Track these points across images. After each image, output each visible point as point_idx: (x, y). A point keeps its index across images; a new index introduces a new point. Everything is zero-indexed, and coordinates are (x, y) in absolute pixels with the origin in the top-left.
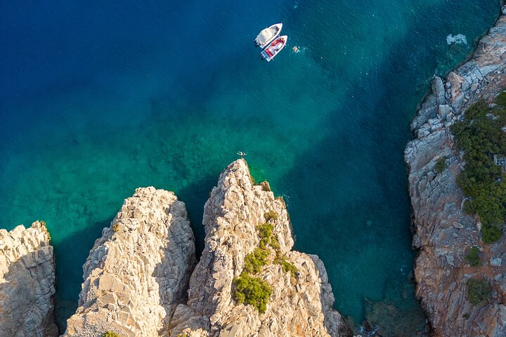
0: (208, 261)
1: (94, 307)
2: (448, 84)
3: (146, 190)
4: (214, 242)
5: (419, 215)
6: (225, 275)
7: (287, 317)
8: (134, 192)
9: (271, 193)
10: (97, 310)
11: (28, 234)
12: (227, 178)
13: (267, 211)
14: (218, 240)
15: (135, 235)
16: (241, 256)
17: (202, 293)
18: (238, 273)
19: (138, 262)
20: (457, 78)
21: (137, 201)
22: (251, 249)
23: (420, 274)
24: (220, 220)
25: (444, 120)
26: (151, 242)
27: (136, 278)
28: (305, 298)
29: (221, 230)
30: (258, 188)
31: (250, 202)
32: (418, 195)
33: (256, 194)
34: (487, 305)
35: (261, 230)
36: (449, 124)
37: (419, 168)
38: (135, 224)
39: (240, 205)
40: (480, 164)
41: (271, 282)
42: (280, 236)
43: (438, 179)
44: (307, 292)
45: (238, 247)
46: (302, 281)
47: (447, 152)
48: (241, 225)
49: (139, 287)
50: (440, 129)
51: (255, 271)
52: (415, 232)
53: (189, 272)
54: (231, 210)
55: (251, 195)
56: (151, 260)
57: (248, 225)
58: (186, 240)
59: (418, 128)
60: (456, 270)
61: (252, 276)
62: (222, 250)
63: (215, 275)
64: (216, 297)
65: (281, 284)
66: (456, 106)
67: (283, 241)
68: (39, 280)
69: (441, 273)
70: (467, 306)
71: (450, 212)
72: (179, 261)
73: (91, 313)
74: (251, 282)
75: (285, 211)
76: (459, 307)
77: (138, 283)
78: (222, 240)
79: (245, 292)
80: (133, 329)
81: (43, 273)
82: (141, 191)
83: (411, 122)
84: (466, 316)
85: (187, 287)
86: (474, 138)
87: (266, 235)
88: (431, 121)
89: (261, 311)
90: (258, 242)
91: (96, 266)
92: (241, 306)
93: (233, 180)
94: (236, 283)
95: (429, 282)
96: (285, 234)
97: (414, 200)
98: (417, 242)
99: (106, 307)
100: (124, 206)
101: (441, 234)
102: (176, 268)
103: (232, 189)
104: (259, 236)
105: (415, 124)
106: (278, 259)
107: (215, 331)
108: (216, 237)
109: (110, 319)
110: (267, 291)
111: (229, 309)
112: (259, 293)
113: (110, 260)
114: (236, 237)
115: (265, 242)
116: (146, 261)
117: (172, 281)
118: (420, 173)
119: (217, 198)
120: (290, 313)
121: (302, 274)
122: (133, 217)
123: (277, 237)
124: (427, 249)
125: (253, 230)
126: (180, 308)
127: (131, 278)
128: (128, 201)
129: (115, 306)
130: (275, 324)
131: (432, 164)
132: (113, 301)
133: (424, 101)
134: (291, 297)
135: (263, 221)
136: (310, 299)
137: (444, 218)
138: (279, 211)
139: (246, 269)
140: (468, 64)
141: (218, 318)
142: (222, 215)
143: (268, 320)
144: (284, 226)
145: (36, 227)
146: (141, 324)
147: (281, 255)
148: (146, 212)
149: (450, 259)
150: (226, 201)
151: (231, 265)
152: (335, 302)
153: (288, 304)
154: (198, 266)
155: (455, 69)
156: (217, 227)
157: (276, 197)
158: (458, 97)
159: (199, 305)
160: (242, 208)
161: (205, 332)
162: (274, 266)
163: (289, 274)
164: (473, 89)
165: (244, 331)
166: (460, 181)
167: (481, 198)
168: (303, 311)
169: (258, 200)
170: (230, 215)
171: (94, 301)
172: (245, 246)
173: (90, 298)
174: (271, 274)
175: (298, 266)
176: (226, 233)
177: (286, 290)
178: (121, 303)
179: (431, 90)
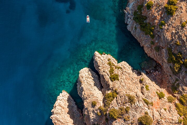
0: (102, 77)
1: (87, 99)
2: (127, 10)
3: (81, 71)
4: (101, 73)
5: (138, 40)
6: (107, 78)
7: (124, 78)
8: (79, 73)
9: (106, 55)
10: (88, 99)
11: (63, 94)
12: (95, 58)
13: (108, 59)
14: (102, 72)
15: (85, 81)
16: (108, 72)
17: (105, 84)
18: (110, 76)
19: (89, 86)
20: (128, 8)
21: (81, 74)
22: (109, 69)
23: (146, 52)
24: (100, 68)
25: (131, 18)
26: (89, 80)
27: (91, 89)
28: (126, 72)
29: (101, 70)
30: (103, 55)
31: (103, 60)
32: (135, 36)
33: (103, 57)
34: (161, 51)
35: (109, 64)
36: (132, 19)
37: (132, 31)
38: (84, 79)
39: (101, 62)
40: (142, 24)
41: (117, 73)
42: (113, 62)
43: (137, 31)
44: (126, 71)
45: (106, 71)
46: (123, 69)
47: (135, 25)
48: (104, 66)
49: (93, 90)
50: (131, 21)
51: (113, 73)
52: (140, 44)
53: (100, 81)
54: (100, 64)
55: (102, 58)
56: (91, 84)
57: (105, 65)
58: (95, 76)
59: (127, 23)
60: (151, 47)
61: (113, 74)
62: (104, 73)
63: (105, 79)
64: (108, 83)
65: (119, 72)
66: (131, 14)
67: (115, 63)
68: (71, 102)
69: (149, 49)
70: (157, 53)
71: (143, 36)
72: (97, 81)
73: (87, 100)
74: (113, 76)
75: (111, 56)
76: (156, 54)
77: (92, 90)
78: (102, 71)
79: (113, 78)
80: (97, 98)
81: (71, 100)
82: (80, 72)
83: (125, 22)
84: (159, 55)
85: (101, 85)
86: (138, 19)
87: (110, 64)
88: (128, 20)
89: (119, 80)
90: (110, 67)
91: (82, 91)
92: (114, 82)
93: (97, 58)
94: (110, 78)
95: (149, 52)
96: (114, 61)
97: (135, 37)
98: (141, 46)
99: (89, 97)
100: (80, 77)
101: (144, 42)
102: (97, 82)
103: (98, 60)
104: (109, 65)
105: (126, 22)
106: (116, 68)
107: (112, 89)
108: (101, 72)
109: (91, 99)
110: (117, 76)
111: (112, 83)
112: (116, 77)
113: (84, 89)
114: (105, 69)
115: (111, 66)
116: (91, 85)
117: (98, 85)
118: (133, 32)
119: (96, 63)
120: (124, 77)
121: (122, 67)
122: (83, 78)
123: (113, 63)
124: (144, 46)
125: (107, 65)
126: (103, 90)
127: (90, 89)
128: (80, 75)
129: (91, 96)
130: (122, 81)
131: (134, 28)
132: (90, 96)
133: (125, 16)
134: (123, 73)
135: (108, 62)
136: (127, 71)
137: (142, 38)
138: (110, 57)
139: (111, 74)
140: (128, 4)
141: (111, 87)
142: (99, 66)
143: (121, 81)
144: (113, 60)
145: (63, 92)
146: (97, 97)
147: (116, 66)
148: (84, 75)
149: (149, 46)
150: (98, 63)
151: (107, 75)
152: (133, 68)
153: (123, 75)
154: (101, 79)
155: (126, 6)
156: (100, 69)
157: (107, 55)
158: (130, 12)
159: (106, 86)
160: (102, 62)
161: (110, 90)
162: (116, 70)
163: (120, 69)
164: (132, 9)
165: (117, 86)
166: (141, 29)
167: (146, 31)
168: (127, 75)
169: (104, 58)
170: (101, 65)
171: (86, 98)
172: (108, 70)
173: (85, 98)
174: (116, 71)
175: (121, 66)
176: (102, 70)
177: (121, 73)
178: (91, 95)
179: (125, 13)
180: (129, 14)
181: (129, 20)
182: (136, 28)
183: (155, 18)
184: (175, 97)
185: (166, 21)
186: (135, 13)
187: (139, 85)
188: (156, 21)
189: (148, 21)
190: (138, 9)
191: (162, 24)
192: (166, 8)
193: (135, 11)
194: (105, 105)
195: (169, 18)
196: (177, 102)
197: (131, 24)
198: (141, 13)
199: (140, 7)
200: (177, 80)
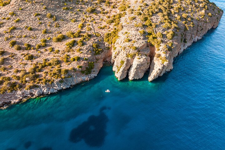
20: (86, 79)
36: (90, 75)
37: (96, 73)
47: (92, 72)
71: (96, 67)
105: (94, 78)
133: (91, 79)
140: (84, 80)
164: (86, 76)
166: (93, 69)
180: (89, 77)
181: (92, 76)
182: (94, 71)
183: (84, 63)
184: (111, 46)
185: (83, 58)
186: (87, 74)
187: (117, 56)
188: (86, 62)
189: (87, 66)
190: (84, 73)
191: (86, 59)
192: (77, 61)
193: (86, 74)
194: (135, 55)
195: (81, 58)
196: (113, 44)
197: (94, 75)
198: (85, 70)
199: (82, 72)
200: (105, 49)
